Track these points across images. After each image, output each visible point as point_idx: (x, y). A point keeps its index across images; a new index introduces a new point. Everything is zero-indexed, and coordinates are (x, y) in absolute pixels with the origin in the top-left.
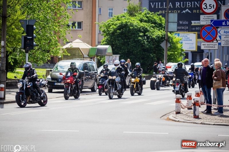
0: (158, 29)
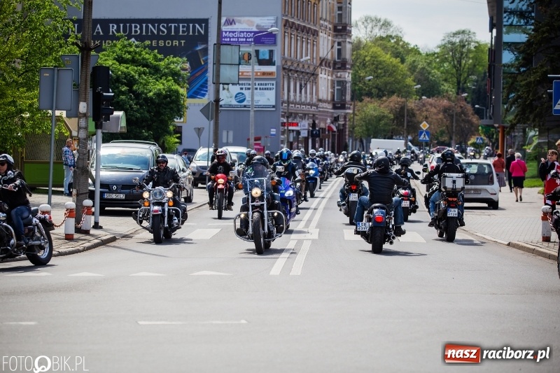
0: (154, 77)
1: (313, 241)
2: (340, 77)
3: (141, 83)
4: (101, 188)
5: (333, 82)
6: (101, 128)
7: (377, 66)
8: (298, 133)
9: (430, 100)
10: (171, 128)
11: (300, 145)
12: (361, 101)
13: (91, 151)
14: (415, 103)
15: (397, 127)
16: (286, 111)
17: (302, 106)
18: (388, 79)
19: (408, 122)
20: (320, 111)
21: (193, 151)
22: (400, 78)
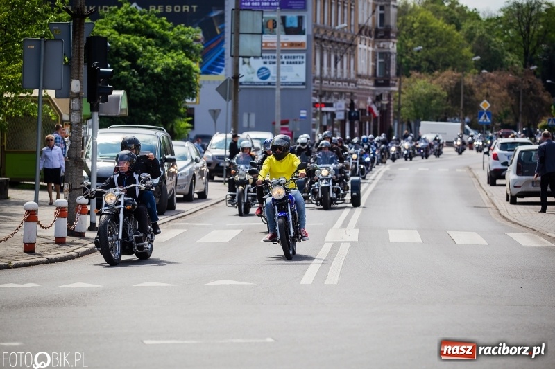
0: (161, 49)
1: (352, 243)
2: (383, 48)
3: (145, 56)
4: (97, 182)
5: (374, 54)
6: (98, 111)
7: (427, 34)
8: (333, 115)
9: (492, 75)
10: (182, 110)
11: (335, 129)
12: (408, 76)
13: (85, 138)
14: (473, 78)
15: (451, 107)
16: (318, 89)
17: (338, 83)
18: (441, 49)
19: (465, 100)
20: (359, 89)
21: (208, 138)
22: (454, 48)
